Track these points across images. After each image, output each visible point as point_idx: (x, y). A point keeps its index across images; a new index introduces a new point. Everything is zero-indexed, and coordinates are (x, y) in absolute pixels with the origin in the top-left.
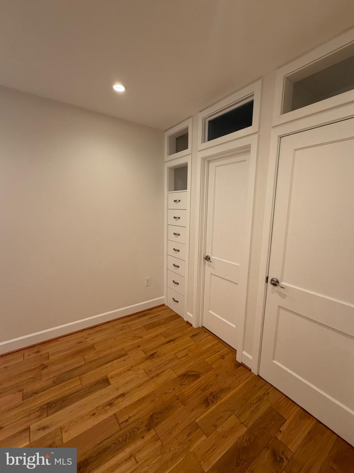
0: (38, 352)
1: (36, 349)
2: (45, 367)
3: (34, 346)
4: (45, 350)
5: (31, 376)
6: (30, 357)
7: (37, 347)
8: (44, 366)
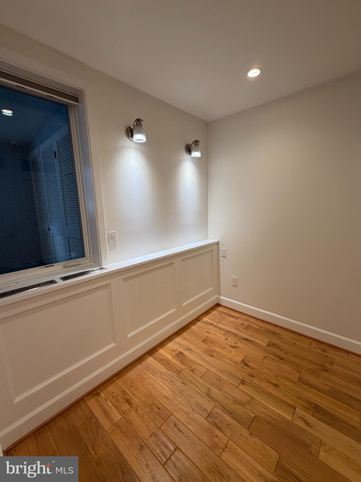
0: (324, 351)
1: (323, 347)
2: (325, 370)
3: (322, 343)
4: (331, 354)
5: (311, 368)
6: (316, 350)
7: (325, 345)
8: (324, 368)
